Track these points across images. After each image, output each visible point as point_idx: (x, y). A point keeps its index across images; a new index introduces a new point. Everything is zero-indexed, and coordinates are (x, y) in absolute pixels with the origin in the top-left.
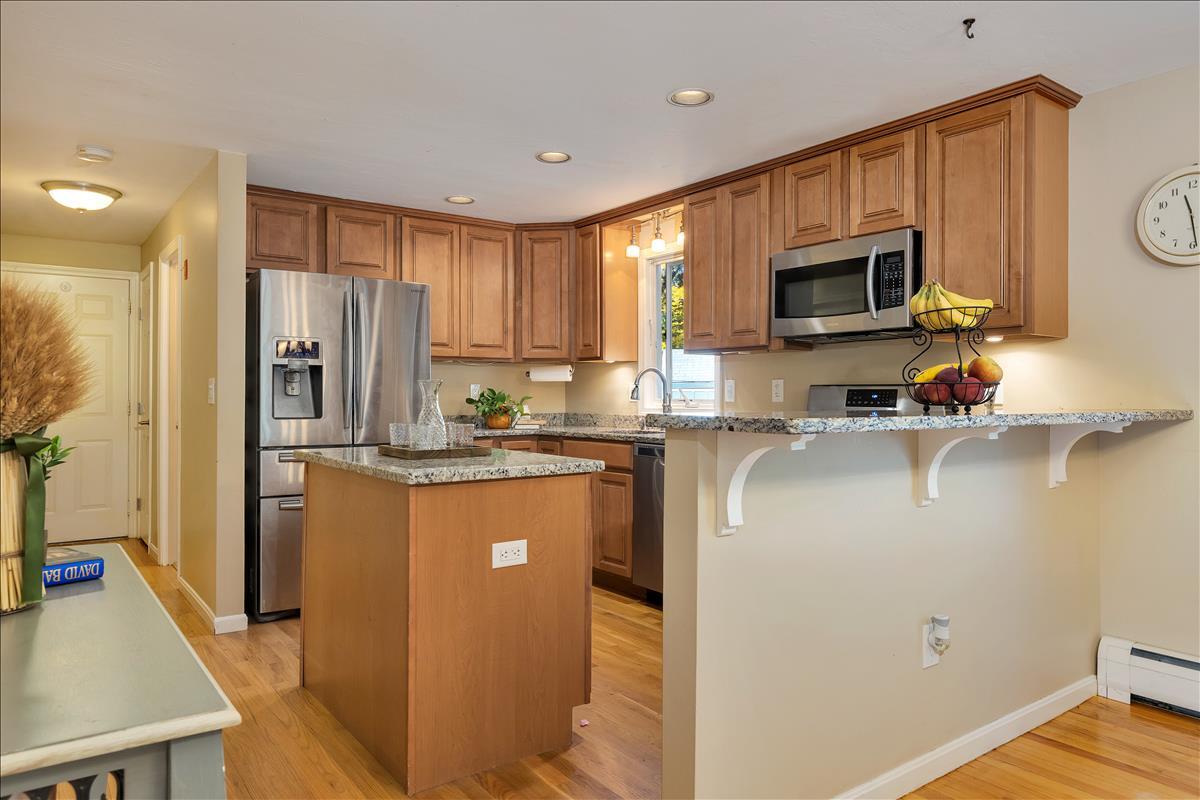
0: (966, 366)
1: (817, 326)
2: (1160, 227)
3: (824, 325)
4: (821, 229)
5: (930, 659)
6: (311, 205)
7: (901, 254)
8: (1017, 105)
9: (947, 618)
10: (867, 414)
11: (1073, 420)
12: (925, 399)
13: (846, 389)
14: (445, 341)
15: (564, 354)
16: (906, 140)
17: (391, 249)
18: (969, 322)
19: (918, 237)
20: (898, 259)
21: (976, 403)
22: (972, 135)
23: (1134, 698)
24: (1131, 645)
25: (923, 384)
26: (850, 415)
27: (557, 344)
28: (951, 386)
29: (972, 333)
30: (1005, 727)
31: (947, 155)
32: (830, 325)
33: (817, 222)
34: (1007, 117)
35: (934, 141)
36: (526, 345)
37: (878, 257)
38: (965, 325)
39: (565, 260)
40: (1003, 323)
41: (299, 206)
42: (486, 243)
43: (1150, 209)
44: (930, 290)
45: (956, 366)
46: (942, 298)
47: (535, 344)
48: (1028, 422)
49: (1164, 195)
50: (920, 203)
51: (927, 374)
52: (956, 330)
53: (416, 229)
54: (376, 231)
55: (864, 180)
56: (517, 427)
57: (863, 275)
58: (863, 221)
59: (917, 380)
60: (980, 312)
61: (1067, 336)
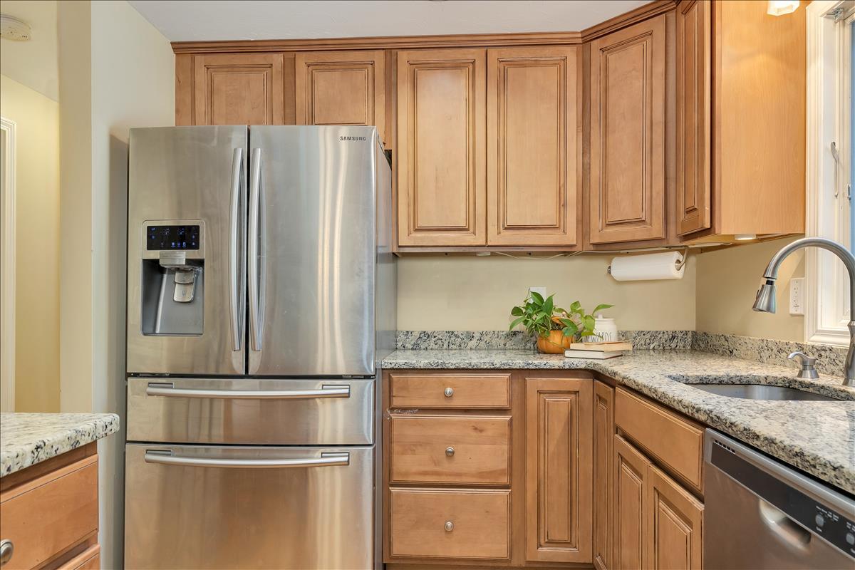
6: (275, 55)
14: (462, 224)
15: (656, 230)
17: (381, 99)
27: (642, 216)
36: (596, 222)
39: (659, 68)
41: (259, 59)
42: (529, 71)
47: (611, 218)
53: (416, 67)
54: (360, 77)
56: (567, 353)
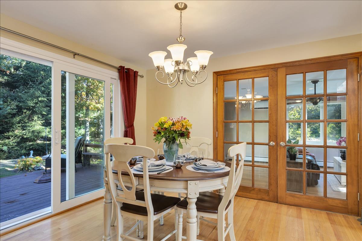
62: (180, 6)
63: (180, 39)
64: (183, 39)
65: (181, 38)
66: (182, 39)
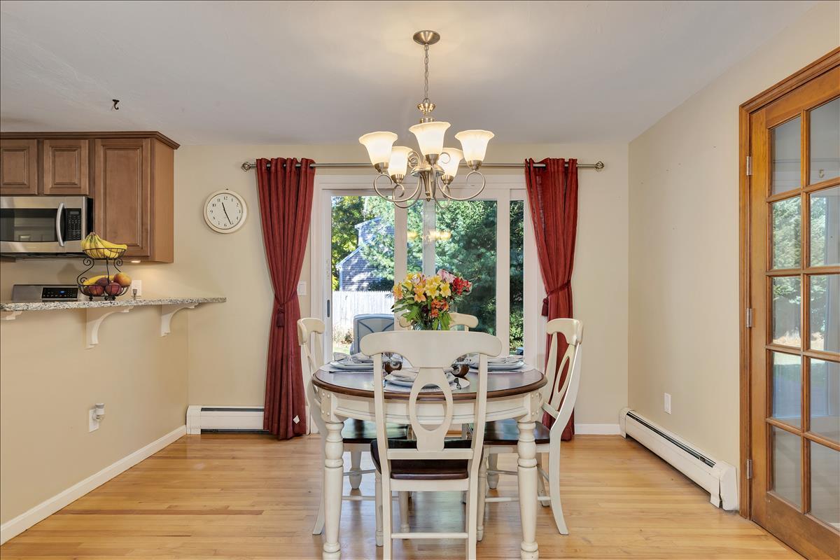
0: (112, 277)
1: (19, 247)
2: (213, 215)
3: (25, 247)
4: (23, 186)
5: (93, 427)
7: (80, 210)
8: (146, 143)
9: (102, 404)
10: (54, 301)
11: (166, 303)
12: (90, 294)
13: (43, 287)
16: (82, 145)
18: (113, 255)
19: (90, 203)
20: (77, 213)
21: (118, 295)
22: (122, 152)
23: (202, 431)
24: (201, 407)
25: (88, 286)
26: (43, 301)
28: (104, 287)
29: (116, 261)
30: (137, 456)
31: (108, 159)
32: (28, 247)
33: (19, 181)
34: (141, 149)
35: (100, 151)
37: (64, 210)
38: (111, 256)
40: (139, 254)
43: (209, 207)
44: (92, 238)
45: (107, 277)
46: (99, 243)
48: (143, 304)
49: (214, 201)
50: (92, 183)
51: (91, 281)
52: (106, 259)
55: (54, 162)
57: (54, 219)
58: (54, 186)
59: (85, 284)
60: (119, 251)
61: (173, 262)
62: (423, 37)
63: (425, 107)
64: (431, 106)
65: (427, 105)
66: (429, 107)
